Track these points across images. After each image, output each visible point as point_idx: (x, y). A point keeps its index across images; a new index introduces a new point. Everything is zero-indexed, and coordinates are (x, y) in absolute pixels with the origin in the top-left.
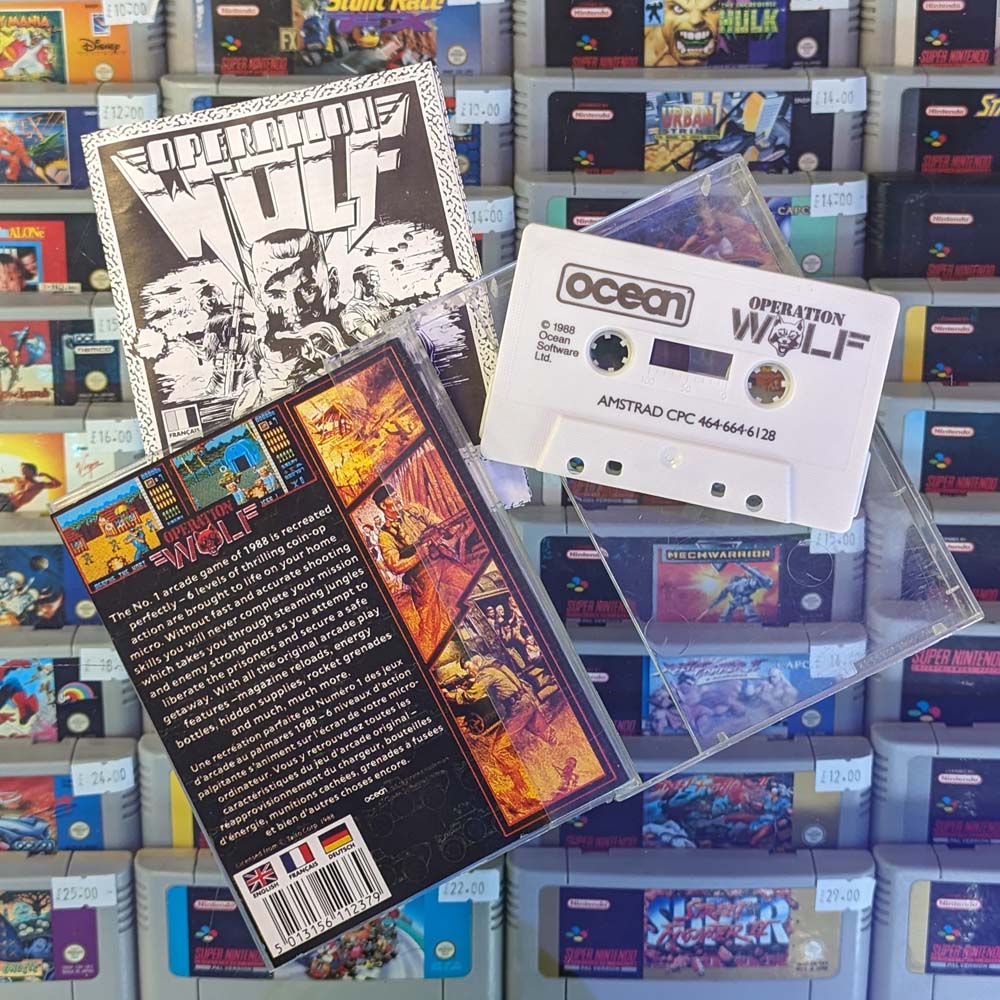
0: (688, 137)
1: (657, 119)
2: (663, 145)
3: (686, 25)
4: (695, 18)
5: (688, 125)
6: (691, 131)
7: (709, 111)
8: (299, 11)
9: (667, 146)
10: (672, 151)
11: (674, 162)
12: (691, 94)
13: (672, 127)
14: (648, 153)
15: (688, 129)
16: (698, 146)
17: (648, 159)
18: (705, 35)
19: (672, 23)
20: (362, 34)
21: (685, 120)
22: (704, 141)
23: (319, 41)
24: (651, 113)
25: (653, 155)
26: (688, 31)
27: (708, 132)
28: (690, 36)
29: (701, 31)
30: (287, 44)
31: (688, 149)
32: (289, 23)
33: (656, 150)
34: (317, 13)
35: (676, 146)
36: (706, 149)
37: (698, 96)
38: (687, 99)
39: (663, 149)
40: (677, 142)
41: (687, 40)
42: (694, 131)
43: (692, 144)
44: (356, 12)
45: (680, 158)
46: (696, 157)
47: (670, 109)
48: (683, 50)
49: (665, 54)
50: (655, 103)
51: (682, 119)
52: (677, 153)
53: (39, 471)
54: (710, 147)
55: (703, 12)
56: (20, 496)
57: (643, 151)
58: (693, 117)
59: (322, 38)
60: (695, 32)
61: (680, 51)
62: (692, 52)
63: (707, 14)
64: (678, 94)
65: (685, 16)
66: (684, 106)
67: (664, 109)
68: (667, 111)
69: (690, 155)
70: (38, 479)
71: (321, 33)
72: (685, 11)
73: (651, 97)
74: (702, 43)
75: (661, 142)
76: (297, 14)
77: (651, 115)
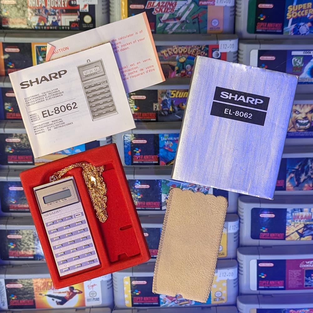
0: (302, 223)
1: (291, 217)
2: (293, 225)
3: (300, 118)
4: (304, 116)
5: (302, 219)
6: (303, 221)
7: (310, 214)
8: (160, 98)
9: (294, 226)
10: (296, 227)
11: (297, 231)
12: (303, 209)
13: (296, 220)
14: (287, 228)
15: (302, 220)
16: (306, 226)
17: (287, 230)
18: (307, 121)
19: (295, 117)
20: (183, 105)
21: (301, 218)
22: (308, 224)
23: (167, 107)
24: (288, 215)
25: (289, 229)
26: (301, 120)
27: (309, 221)
28: (301, 122)
29: (306, 120)
30: (156, 109)
31: (302, 227)
32: (157, 102)
33: (290, 227)
34: (167, 98)
35: (298, 226)
36: (309, 227)
37: (305, 210)
38: (302, 211)
39: (293, 227)
40: (298, 224)
41: (300, 123)
42: (304, 221)
43: (303, 225)
44: (181, 98)
45: (299, 230)
46: (305, 229)
47: (295, 214)
48: (299, 126)
49: (292, 128)
50: (290, 212)
51: (300, 217)
52: (298, 228)
53: (75, 289)
54: (310, 226)
55: (307, 113)
56: (68, 297)
57: (286, 228)
58: (304, 216)
59: (168, 107)
60: (303, 120)
61: (297, 127)
62: (302, 127)
63: (308, 114)
64: (299, 209)
65: (300, 115)
66: (301, 213)
67: (293, 214)
68: (294, 215)
69: (303, 229)
70: (75, 291)
71: (168, 105)
72: (300, 113)
73: (289, 210)
74: (306, 124)
75: (292, 224)
76: (160, 99)
77: (289, 216)
